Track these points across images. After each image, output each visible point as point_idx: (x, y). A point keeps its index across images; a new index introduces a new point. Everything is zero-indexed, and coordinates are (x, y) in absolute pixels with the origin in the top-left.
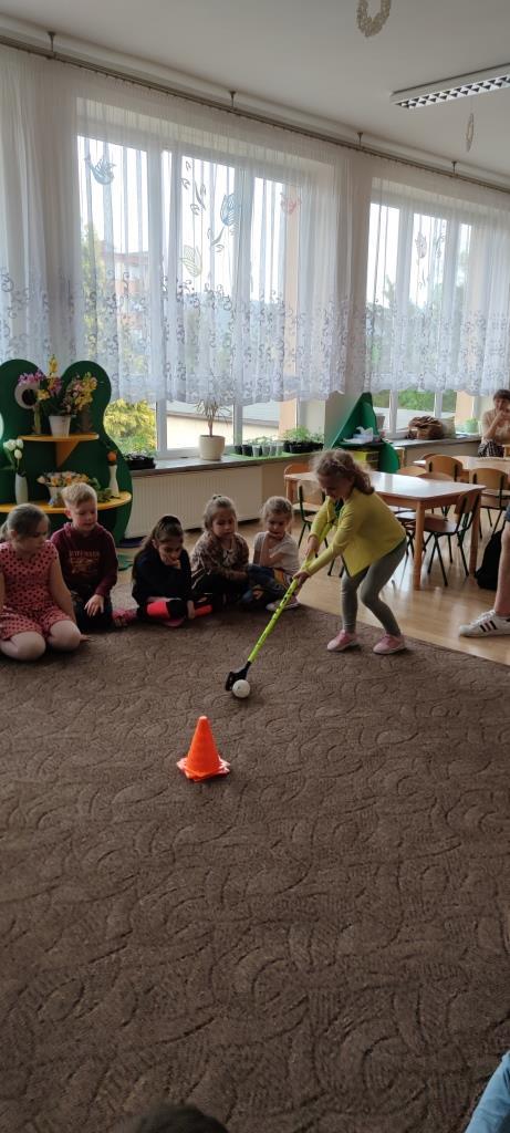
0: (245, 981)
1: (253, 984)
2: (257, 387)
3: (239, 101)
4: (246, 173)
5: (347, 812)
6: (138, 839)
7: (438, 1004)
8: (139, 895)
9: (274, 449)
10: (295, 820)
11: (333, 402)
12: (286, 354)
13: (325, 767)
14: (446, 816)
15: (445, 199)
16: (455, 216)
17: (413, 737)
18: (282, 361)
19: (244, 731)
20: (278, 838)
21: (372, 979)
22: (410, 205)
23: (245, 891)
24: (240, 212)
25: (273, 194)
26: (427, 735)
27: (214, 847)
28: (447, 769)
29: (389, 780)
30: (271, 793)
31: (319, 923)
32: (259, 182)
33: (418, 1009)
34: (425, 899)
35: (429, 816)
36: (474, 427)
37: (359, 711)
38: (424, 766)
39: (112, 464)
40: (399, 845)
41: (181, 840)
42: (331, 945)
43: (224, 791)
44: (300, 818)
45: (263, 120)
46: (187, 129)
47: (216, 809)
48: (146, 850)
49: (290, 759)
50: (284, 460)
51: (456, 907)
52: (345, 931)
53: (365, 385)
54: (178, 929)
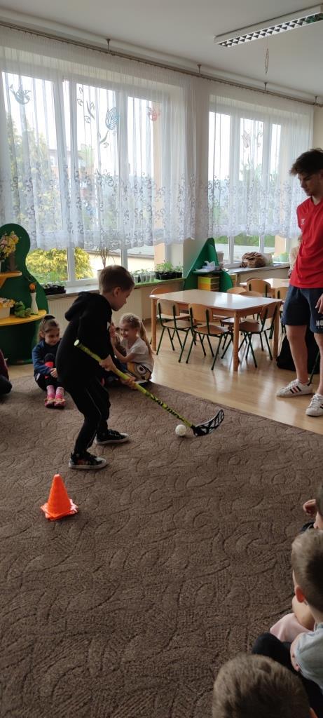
0: (48, 686)
1: (54, 688)
2: (134, 237)
3: (114, 45)
4: (121, 94)
5: (153, 542)
7: (187, 701)
9: (149, 277)
10: (115, 550)
11: (188, 244)
12: (153, 213)
13: (146, 506)
14: (223, 543)
15: (260, 108)
16: (269, 119)
17: (211, 482)
18: (151, 219)
19: (95, 480)
20: (100, 564)
21: (143, 681)
22: (237, 113)
23: (66, 609)
24: (119, 119)
25: (140, 108)
26: (222, 479)
27: (53, 573)
28: (232, 505)
29: (188, 515)
31: (114, 635)
32: (130, 99)
33: (172, 706)
34: (195, 612)
35: (212, 543)
36: (286, 258)
37: (179, 462)
38: (215, 504)
39: (33, 292)
40: (186, 568)
41: (30, 568)
42: (119, 653)
43: (70, 528)
44: (118, 548)
45: (131, 58)
46: (76, 65)
47: (61, 542)
48: (3, 576)
49: (122, 501)
50: (156, 285)
51: (217, 618)
52: (132, 641)
53: (209, 233)
54: (9, 643)
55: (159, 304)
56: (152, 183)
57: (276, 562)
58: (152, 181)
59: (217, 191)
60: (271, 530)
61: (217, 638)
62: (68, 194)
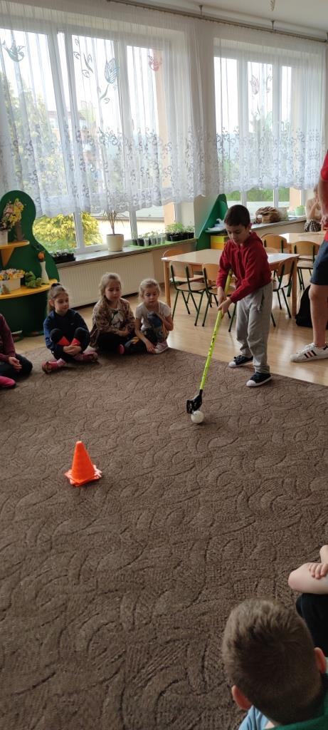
0: (84, 641)
1: (89, 643)
2: (142, 197)
4: (119, 43)
5: (178, 502)
6: (29, 532)
8: (21, 577)
9: (159, 239)
10: (141, 511)
11: (199, 202)
12: (161, 171)
13: (168, 469)
14: (248, 500)
15: (268, 49)
16: (278, 61)
17: (233, 442)
18: (158, 177)
19: (117, 445)
20: (127, 525)
21: (174, 633)
22: (244, 56)
23: (96, 569)
24: (119, 70)
25: (141, 57)
26: (244, 439)
27: (81, 536)
28: (254, 464)
29: (212, 475)
30: (127, 492)
31: (143, 592)
32: (129, 48)
33: (204, 655)
34: (223, 567)
35: (236, 501)
38: (238, 463)
39: (42, 260)
40: (211, 525)
41: (59, 532)
42: (150, 607)
43: (95, 492)
44: (144, 509)
47: (87, 506)
48: (33, 541)
49: (145, 465)
50: (167, 247)
51: (244, 572)
52: (162, 596)
53: (221, 189)
54: (43, 603)
55: (172, 266)
56: (158, 139)
57: (302, 517)
58: (158, 136)
59: (226, 143)
60: (295, 486)
61: (245, 591)
62: (70, 156)
